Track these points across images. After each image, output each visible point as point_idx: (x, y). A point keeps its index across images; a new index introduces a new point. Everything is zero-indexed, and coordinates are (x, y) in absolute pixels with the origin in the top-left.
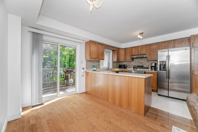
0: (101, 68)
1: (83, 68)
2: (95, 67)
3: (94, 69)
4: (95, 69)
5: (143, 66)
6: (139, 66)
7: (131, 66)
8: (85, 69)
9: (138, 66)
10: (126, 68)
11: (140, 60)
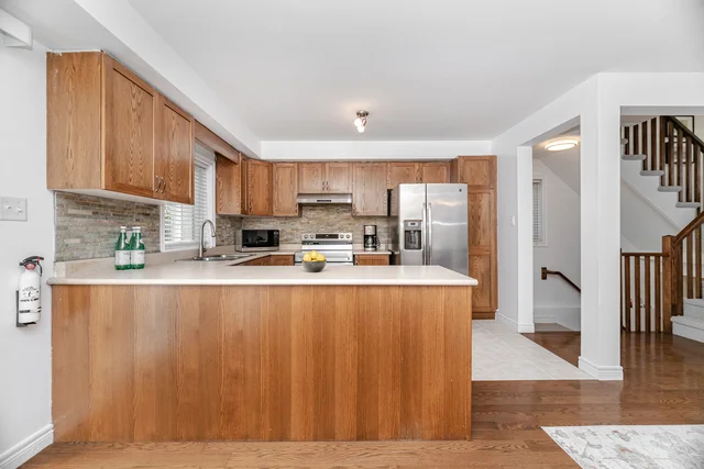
0: (163, 250)
1: (31, 262)
2: (130, 246)
3: (122, 258)
4: (138, 257)
5: (336, 236)
6: (323, 236)
7: (291, 234)
8: (47, 263)
9: (318, 236)
10: (278, 245)
11: (325, 212)
